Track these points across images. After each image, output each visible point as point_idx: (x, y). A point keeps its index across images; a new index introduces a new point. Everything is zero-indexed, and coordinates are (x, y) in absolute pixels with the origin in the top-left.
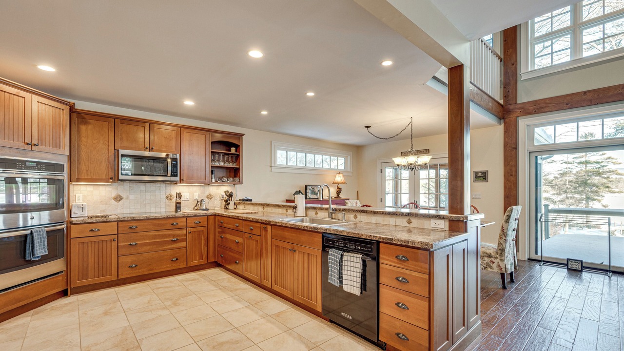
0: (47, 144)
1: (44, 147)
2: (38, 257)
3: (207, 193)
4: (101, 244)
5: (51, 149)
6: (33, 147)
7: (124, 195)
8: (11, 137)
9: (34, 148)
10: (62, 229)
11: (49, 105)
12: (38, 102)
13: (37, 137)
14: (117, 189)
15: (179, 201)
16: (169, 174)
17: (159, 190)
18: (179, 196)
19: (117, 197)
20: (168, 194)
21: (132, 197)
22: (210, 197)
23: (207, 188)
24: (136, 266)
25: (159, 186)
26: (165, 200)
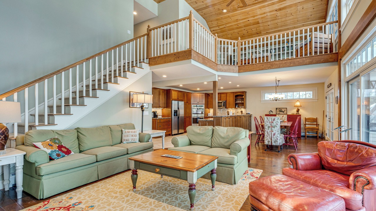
12: (199, 95)
13: (199, 101)
16: (223, 106)
22: (238, 112)
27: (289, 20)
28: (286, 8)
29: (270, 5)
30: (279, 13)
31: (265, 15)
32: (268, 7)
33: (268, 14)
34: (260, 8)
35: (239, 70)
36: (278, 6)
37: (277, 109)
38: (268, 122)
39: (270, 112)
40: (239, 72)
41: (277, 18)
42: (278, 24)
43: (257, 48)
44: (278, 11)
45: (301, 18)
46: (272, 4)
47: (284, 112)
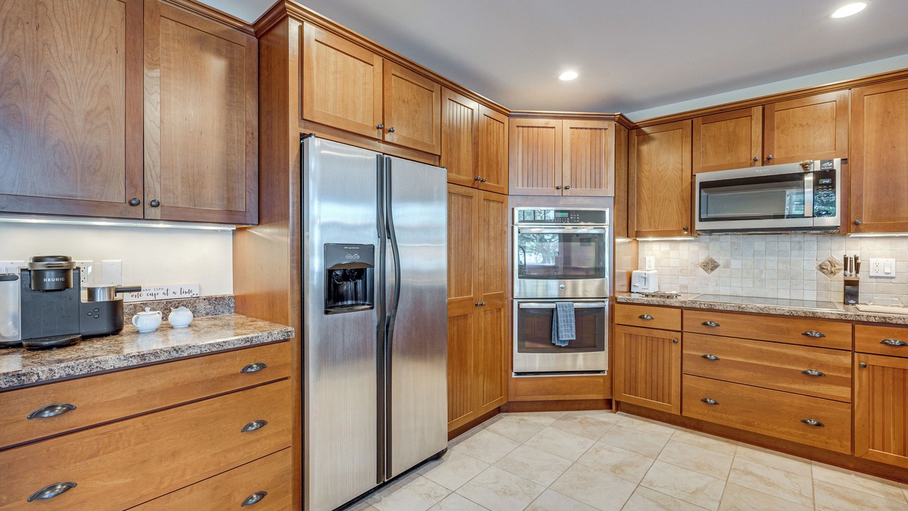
0: (583, 185)
1: (578, 189)
2: (564, 341)
4: (655, 343)
5: (588, 191)
6: (565, 191)
7: (721, 261)
8: (540, 182)
9: (566, 193)
10: (603, 309)
11: (586, 129)
12: (571, 128)
13: (569, 177)
14: (707, 248)
15: (853, 278)
16: (808, 211)
17: (800, 249)
18: (854, 264)
19: (707, 263)
20: (823, 259)
21: (736, 264)
24: (716, 403)
25: (799, 242)
26: (815, 273)
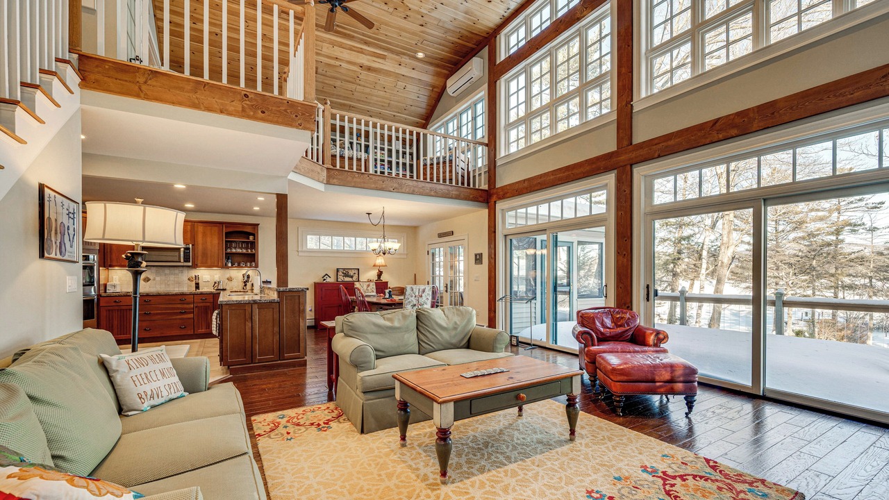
3: (228, 276)
4: (122, 312)
7: (151, 277)
10: (93, 300)
15: (198, 282)
16: (182, 260)
17: (182, 273)
18: (197, 278)
19: (146, 279)
20: (189, 276)
21: (158, 279)
22: (230, 279)
23: (227, 271)
24: (150, 329)
25: (181, 270)
26: (187, 281)
27: (376, 96)
28: (380, 72)
29: (355, 49)
30: (364, 75)
31: (338, 63)
32: (349, 51)
33: (344, 65)
34: (333, 44)
35: (329, 177)
36: (368, 60)
37: (338, 270)
38: (412, 296)
39: (325, 278)
40: (328, 183)
41: (358, 81)
42: (355, 93)
43: (344, 133)
44: (364, 70)
45: (396, 103)
46: (360, 50)
47: (352, 277)
